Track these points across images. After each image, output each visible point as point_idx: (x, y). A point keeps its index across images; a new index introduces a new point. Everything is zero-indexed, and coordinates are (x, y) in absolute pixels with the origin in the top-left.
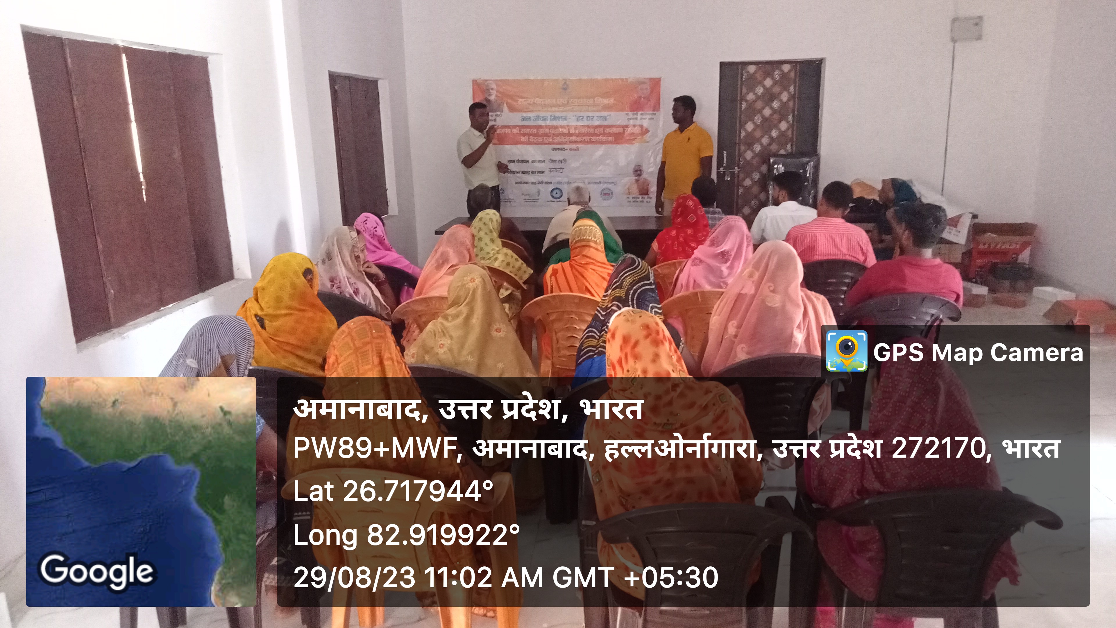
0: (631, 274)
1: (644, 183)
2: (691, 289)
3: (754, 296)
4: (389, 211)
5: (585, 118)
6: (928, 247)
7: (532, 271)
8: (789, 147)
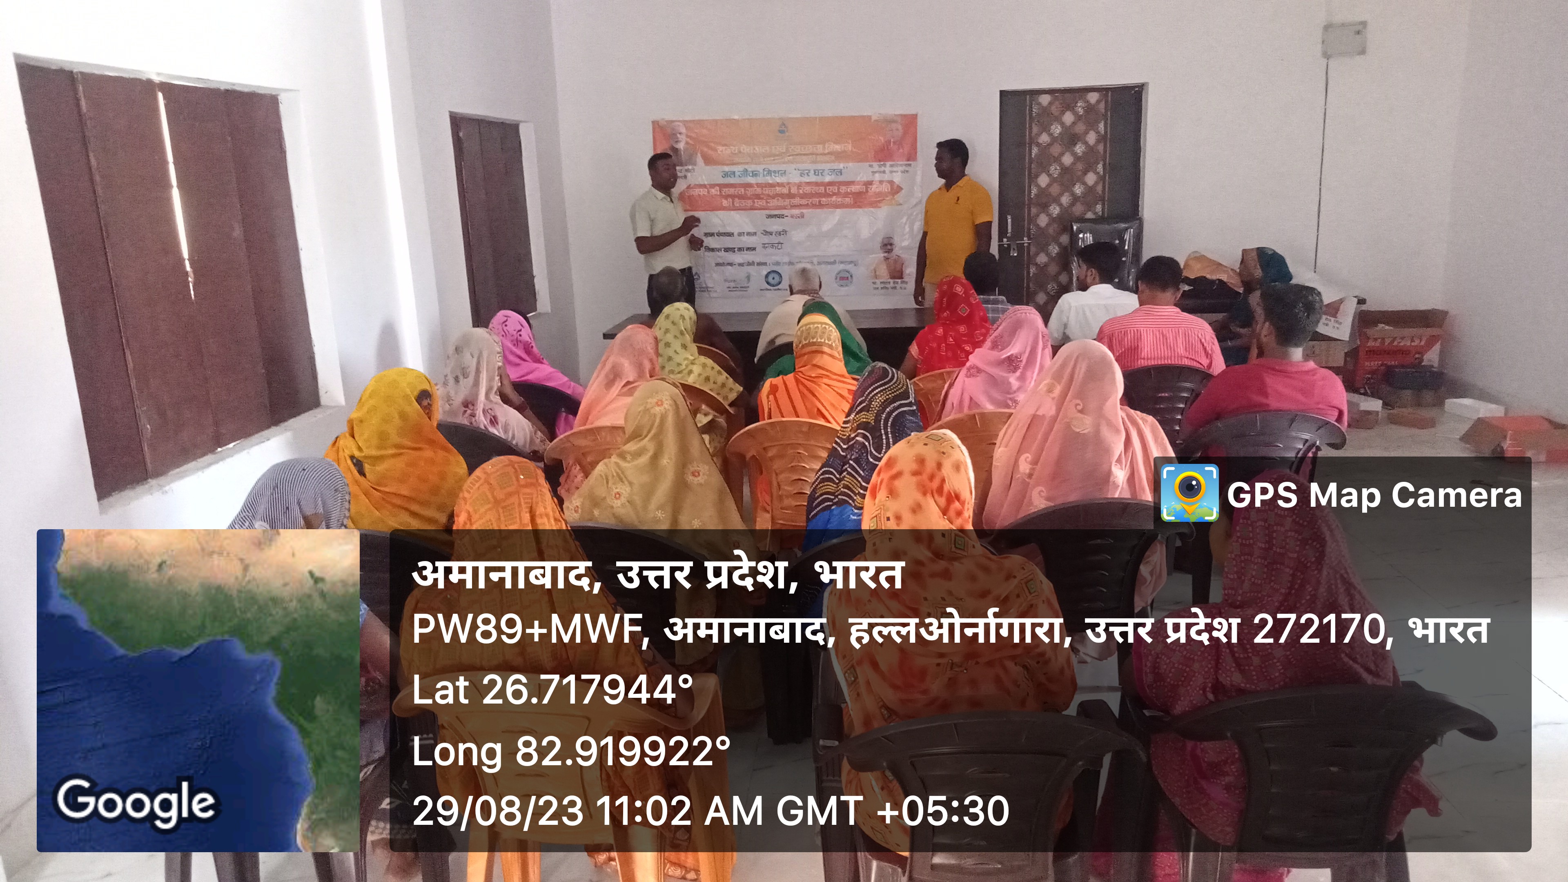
0: (881, 391)
1: (896, 261)
2: (966, 410)
3: (1054, 419)
4: (538, 306)
5: (812, 172)
6: (1296, 345)
7: (741, 389)
8: (1099, 207)
